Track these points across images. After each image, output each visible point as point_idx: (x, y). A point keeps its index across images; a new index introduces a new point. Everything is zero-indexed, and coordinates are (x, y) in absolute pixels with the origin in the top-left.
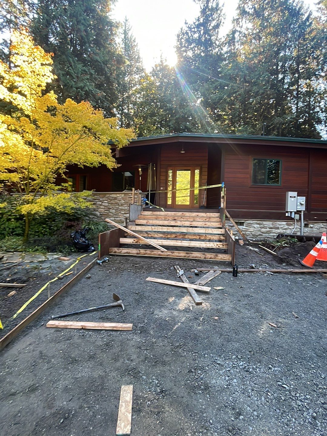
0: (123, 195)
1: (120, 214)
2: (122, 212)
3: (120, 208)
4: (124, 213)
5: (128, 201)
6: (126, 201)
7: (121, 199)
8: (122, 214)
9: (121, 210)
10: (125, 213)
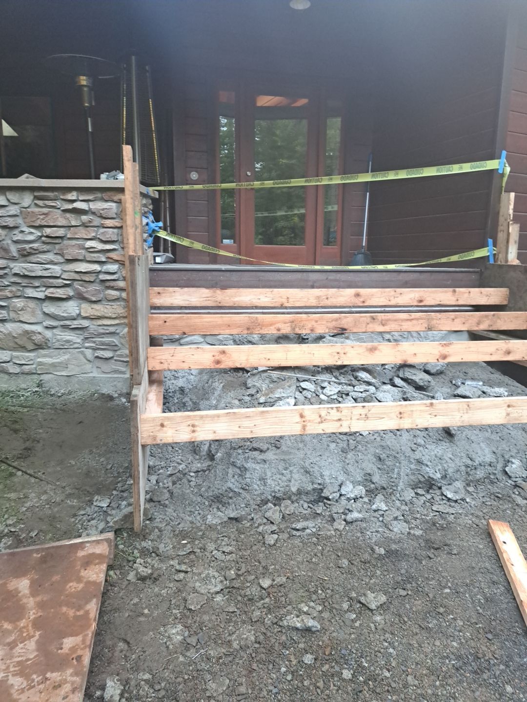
0: (27, 199)
1: (19, 303)
2: (30, 292)
3: (18, 267)
4: (41, 295)
5: (61, 232)
6: (48, 231)
7: (19, 221)
8: (32, 304)
9: (24, 282)
10: (49, 298)
